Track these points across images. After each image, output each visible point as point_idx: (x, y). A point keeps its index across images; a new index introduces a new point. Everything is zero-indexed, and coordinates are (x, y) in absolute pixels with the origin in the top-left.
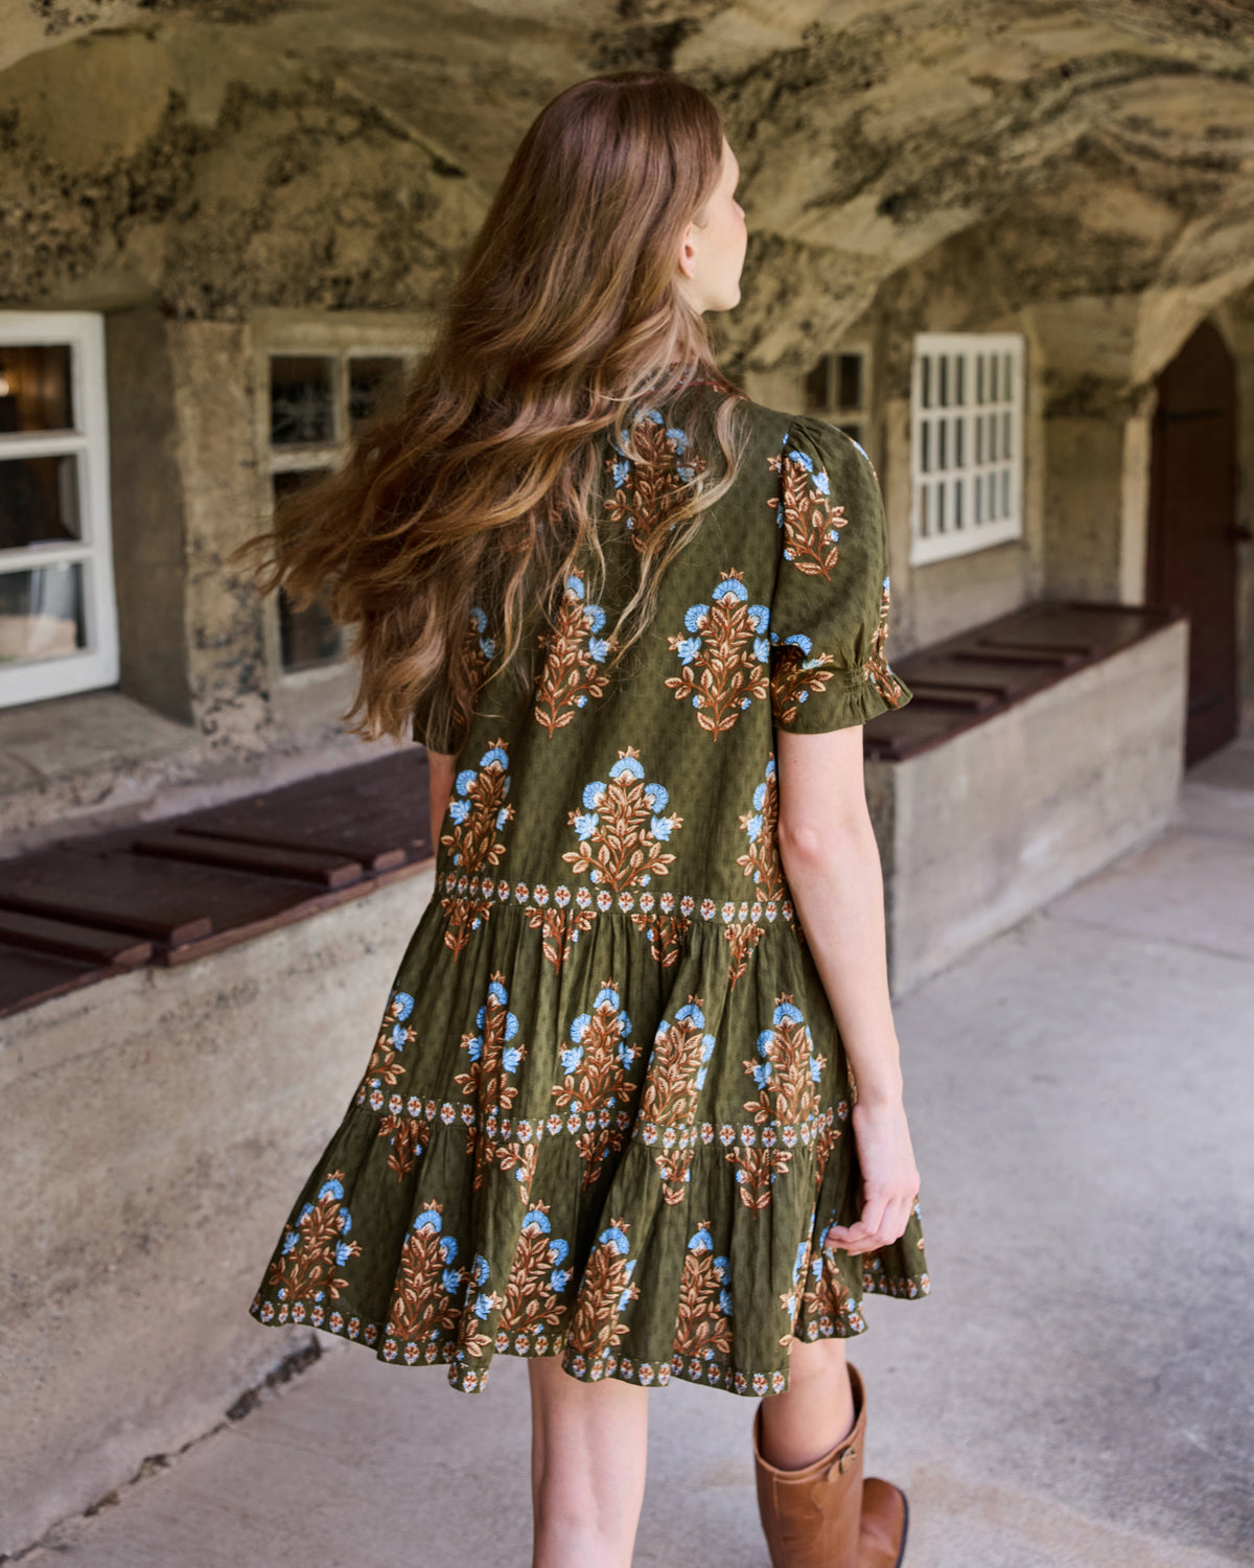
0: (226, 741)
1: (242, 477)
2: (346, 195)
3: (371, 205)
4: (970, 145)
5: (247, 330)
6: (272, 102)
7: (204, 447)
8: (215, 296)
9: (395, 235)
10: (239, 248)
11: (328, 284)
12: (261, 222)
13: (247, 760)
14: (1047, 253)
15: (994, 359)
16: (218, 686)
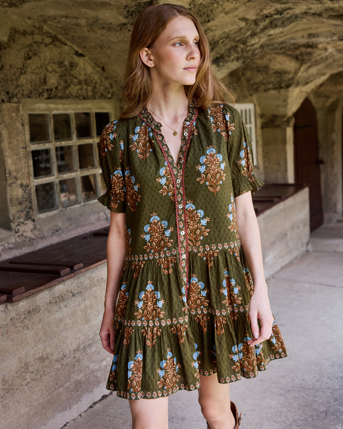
0: (22, 235)
1: (22, 151)
2: (49, 63)
3: (57, 66)
4: (238, 41)
5: (21, 105)
6: (24, 33)
7: (10, 143)
8: (10, 95)
9: (65, 75)
10: (16, 80)
11: (45, 90)
12: (23, 71)
13: (29, 241)
14: (259, 78)
15: (246, 111)
16: (19, 218)
